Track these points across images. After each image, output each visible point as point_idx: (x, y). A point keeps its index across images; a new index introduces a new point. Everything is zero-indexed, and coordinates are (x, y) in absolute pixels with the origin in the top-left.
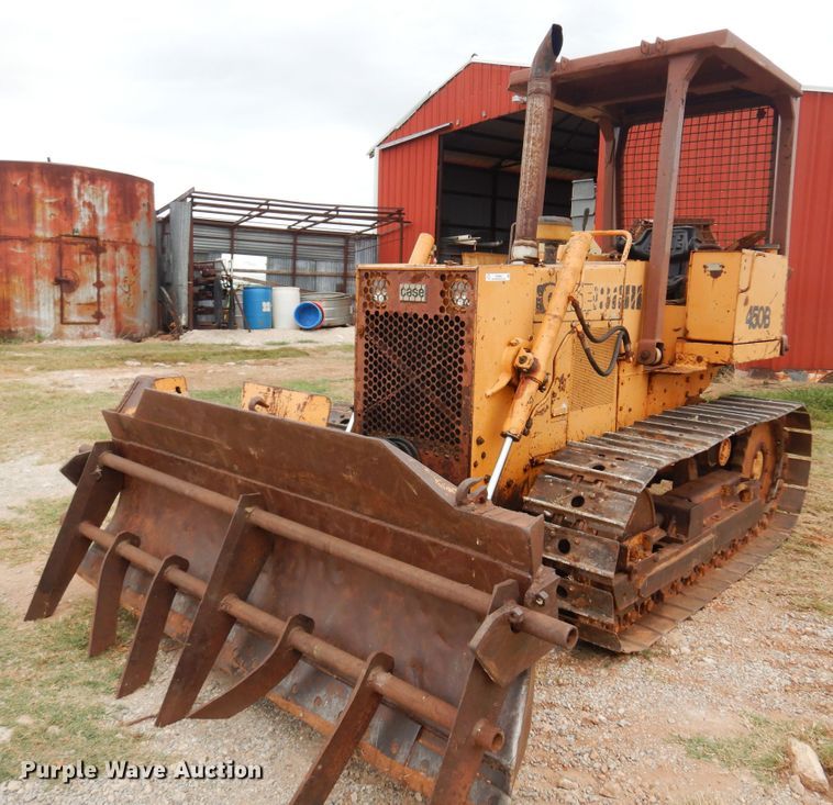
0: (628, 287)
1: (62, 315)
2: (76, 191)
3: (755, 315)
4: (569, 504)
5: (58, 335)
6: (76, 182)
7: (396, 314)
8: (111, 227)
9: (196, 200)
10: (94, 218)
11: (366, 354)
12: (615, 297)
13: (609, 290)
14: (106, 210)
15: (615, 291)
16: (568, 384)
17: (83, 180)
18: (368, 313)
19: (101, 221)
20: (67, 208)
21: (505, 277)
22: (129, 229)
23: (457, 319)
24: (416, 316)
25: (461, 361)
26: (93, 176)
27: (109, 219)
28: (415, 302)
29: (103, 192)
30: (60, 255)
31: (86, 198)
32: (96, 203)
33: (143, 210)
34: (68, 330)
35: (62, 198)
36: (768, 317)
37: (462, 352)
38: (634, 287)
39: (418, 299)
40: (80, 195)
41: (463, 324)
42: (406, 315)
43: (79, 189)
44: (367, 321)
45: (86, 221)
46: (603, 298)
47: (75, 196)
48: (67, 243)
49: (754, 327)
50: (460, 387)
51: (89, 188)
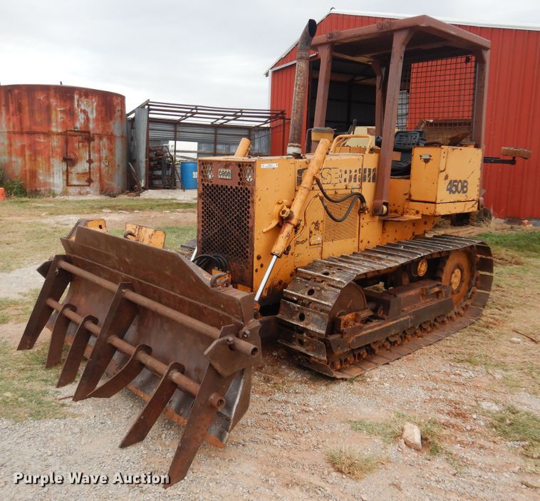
0: (365, 169)
1: (67, 180)
2: (76, 103)
3: (455, 186)
4: (306, 294)
5: (65, 193)
6: (76, 97)
7: (217, 186)
8: (97, 125)
9: (151, 107)
10: (87, 120)
11: (203, 208)
12: (356, 175)
13: (351, 171)
14: (95, 115)
15: (356, 171)
16: (321, 226)
17: (80, 96)
18: (203, 185)
19: (91, 121)
20: (71, 113)
21: (275, 165)
22: (109, 126)
23: (247, 189)
24: (227, 187)
25: (248, 212)
26: (87, 93)
27: (96, 120)
28: (226, 179)
29: (93, 103)
30: (67, 142)
31: (83, 107)
32: (89, 110)
33: (118, 114)
34: (71, 190)
35: (68, 107)
36: (466, 187)
37: (249, 207)
38: (370, 170)
39: (227, 177)
40: (78, 105)
41: (249, 192)
42: (222, 186)
43: (78, 101)
44: (203, 189)
45: (82, 121)
46: (347, 176)
47: (76, 106)
48: (70, 135)
49: (454, 193)
50: (248, 227)
51: (84, 101)
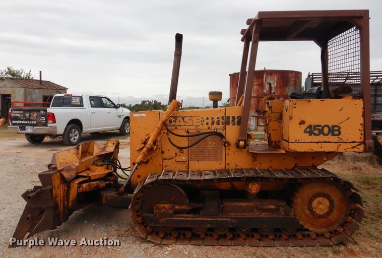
1: (257, 123)
2: (264, 79)
3: (317, 129)
5: (256, 130)
6: (265, 76)
8: (277, 91)
9: (314, 77)
10: (270, 88)
14: (275, 85)
17: (267, 75)
19: (273, 89)
20: (261, 85)
21: (144, 115)
22: (285, 91)
26: (271, 73)
27: (276, 87)
29: (274, 78)
30: (258, 102)
31: (268, 81)
32: (272, 82)
33: (292, 83)
34: (260, 128)
35: (260, 82)
40: (266, 80)
43: (266, 78)
45: (268, 89)
47: (264, 81)
48: (260, 97)
51: (269, 77)
